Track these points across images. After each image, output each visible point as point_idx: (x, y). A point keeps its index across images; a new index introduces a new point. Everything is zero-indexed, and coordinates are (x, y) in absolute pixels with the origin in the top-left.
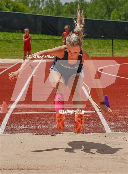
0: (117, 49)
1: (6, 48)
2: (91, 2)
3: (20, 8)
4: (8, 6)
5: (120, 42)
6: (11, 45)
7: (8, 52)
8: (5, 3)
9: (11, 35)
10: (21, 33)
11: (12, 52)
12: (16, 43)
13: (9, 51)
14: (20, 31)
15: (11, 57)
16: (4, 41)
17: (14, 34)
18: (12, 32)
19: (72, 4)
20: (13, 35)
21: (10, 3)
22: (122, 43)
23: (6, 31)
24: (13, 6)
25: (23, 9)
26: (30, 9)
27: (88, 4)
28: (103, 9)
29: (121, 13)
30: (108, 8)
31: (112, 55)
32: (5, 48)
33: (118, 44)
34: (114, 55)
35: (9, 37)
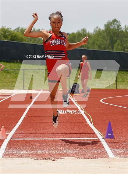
0: (121, 81)
1: (4, 79)
2: (94, 33)
3: (19, 38)
4: (5, 36)
5: (124, 74)
6: (9, 76)
7: (5, 84)
8: (3, 33)
9: (9, 66)
10: (19, 63)
11: (10, 83)
12: (14, 73)
13: (7, 82)
14: (18, 61)
15: (9, 88)
16: (2, 71)
17: (12, 64)
18: (10, 62)
19: (74, 35)
20: (11, 66)
21: (8, 33)
22: (126, 76)
23: (3, 61)
24: (11, 36)
25: (22, 38)
26: (29, 40)
27: (90, 34)
28: (107, 41)
29: (125, 45)
30: (112, 39)
31: (115, 87)
32: (2, 79)
33: (121, 76)
34: (117, 87)
35: (7, 68)
